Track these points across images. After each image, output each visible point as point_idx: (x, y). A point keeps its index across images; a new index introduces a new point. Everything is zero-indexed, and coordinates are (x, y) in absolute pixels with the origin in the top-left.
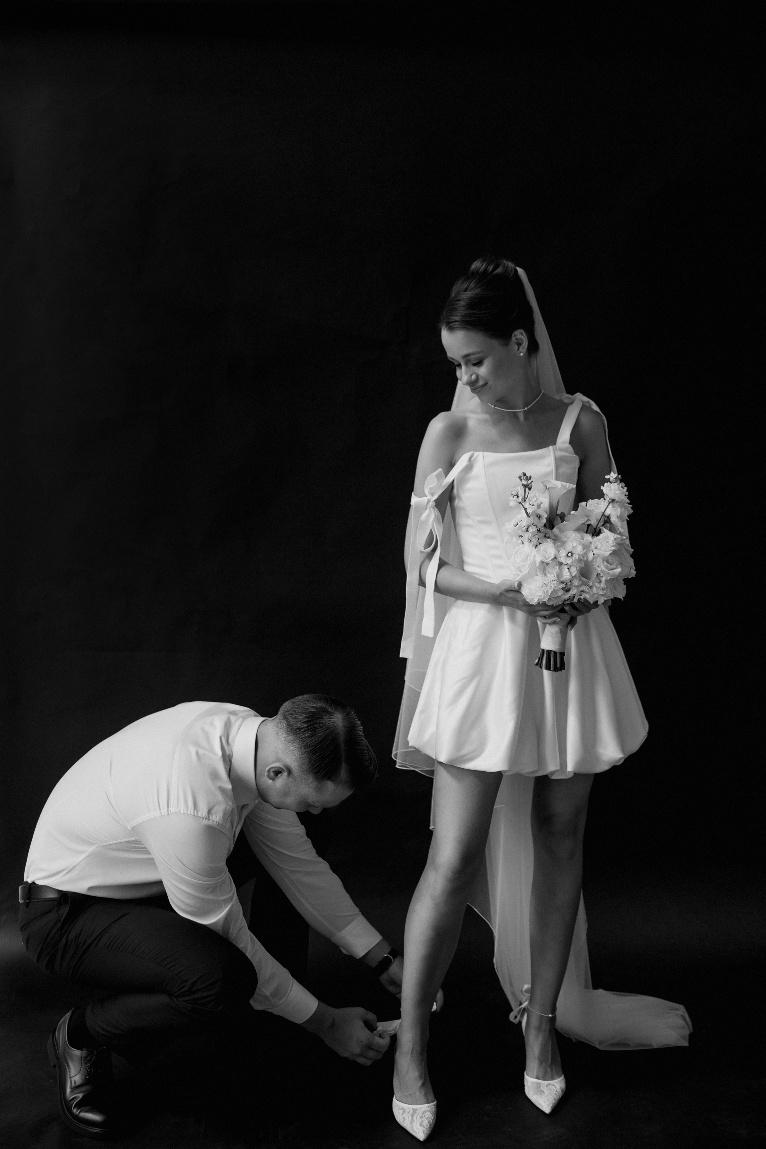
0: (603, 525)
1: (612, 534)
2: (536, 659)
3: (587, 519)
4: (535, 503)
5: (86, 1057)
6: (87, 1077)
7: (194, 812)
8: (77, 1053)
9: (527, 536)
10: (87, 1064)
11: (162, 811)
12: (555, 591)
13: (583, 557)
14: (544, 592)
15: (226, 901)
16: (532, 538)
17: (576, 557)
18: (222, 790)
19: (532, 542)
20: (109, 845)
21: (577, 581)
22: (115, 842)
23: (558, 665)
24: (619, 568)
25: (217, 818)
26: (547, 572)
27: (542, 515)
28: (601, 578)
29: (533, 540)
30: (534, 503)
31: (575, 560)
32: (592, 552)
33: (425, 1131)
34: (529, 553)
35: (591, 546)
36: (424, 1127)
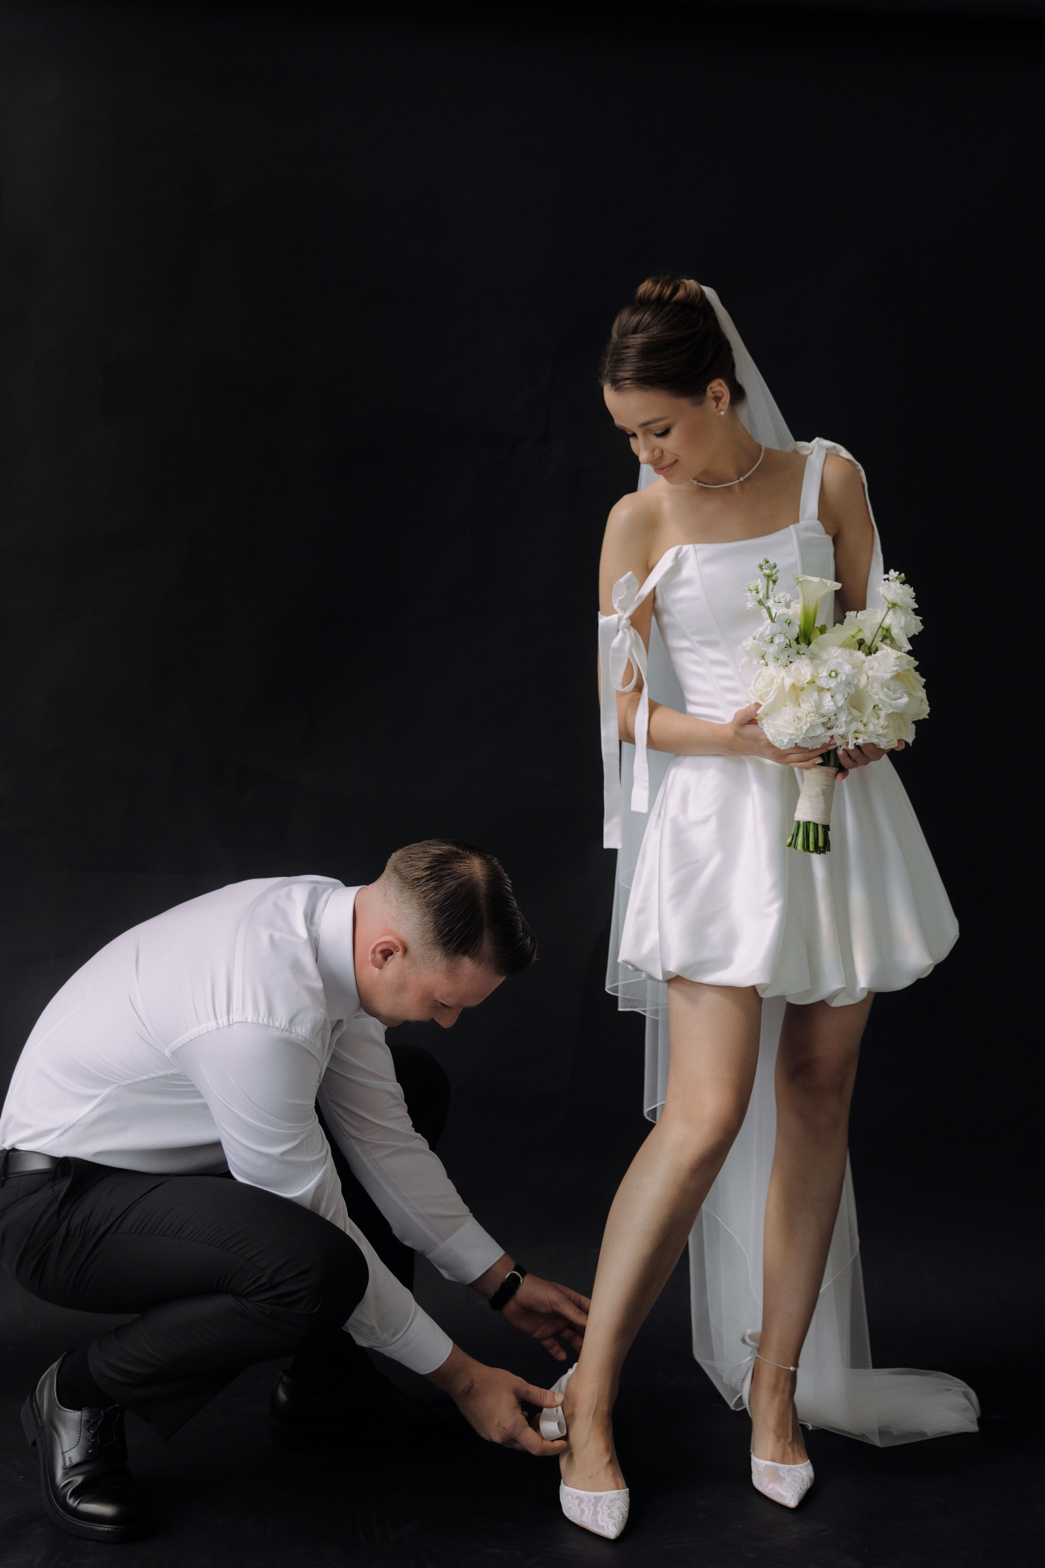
0: (882, 641)
1: (895, 652)
2: (789, 837)
3: (858, 629)
4: (782, 599)
5: (88, 1421)
6: (90, 1451)
7: (268, 1020)
8: (74, 1416)
9: (772, 649)
10: (89, 1432)
11: (220, 1020)
12: (812, 727)
13: (853, 679)
14: (797, 729)
15: (315, 1165)
16: (779, 655)
17: (841, 678)
18: (311, 991)
19: (779, 661)
20: (136, 1083)
21: (845, 715)
22: (145, 1078)
23: (821, 844)
24: (905, 697)
25: (303, 1030)
26: (801, 701)
27: (794, 621)
28: (879, 712)
29: (781, 658)
30: (780, 599)
31: (841, 681)
32: (865, 674)
33: (617, 1524)
34: (774, 675)
35: (864, 666)
36: (615, 1519)
